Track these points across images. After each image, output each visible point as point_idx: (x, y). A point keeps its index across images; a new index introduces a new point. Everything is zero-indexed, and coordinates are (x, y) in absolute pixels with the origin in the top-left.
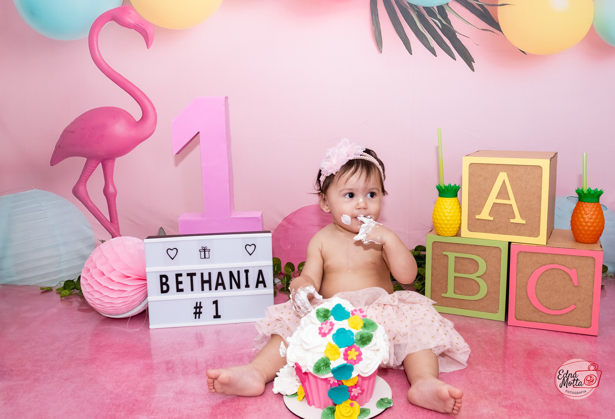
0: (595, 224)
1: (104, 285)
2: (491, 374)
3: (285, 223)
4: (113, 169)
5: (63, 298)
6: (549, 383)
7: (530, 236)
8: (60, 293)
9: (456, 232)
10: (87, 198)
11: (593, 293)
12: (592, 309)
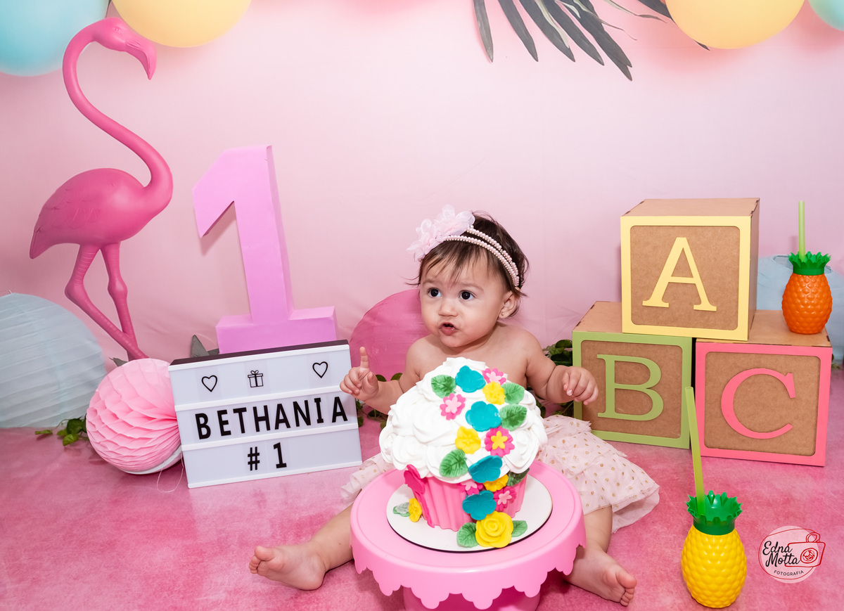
0: (819, 307)
1: (119, 432)
3: (368, 319)
4: (118, 258)
5: (67, 446)
7: (723, 328)
8: (62, 438)
10: (86, 301)
11: (817, 407)
12: (816, 429)
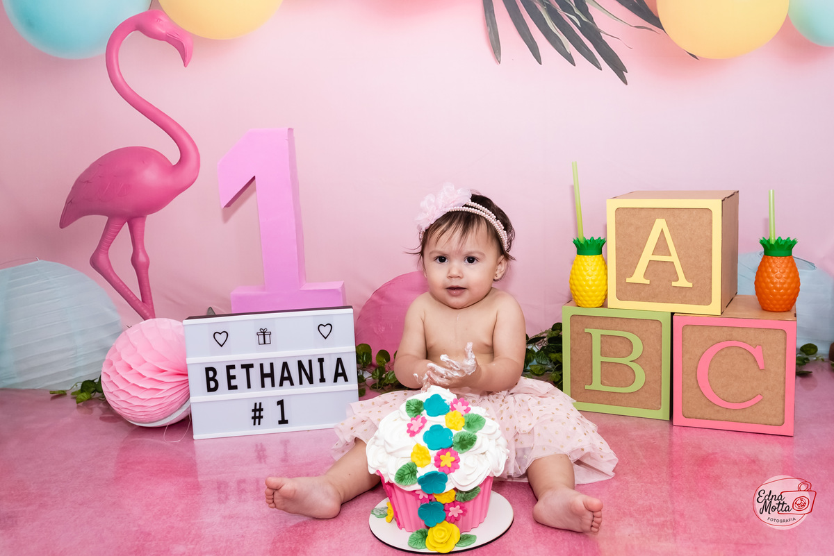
0: (786, 286)
1: (132, 382)
2: (642, 485)
3: (376, 298)
4: (143, 231)
5: (80, 404)
6: (718, 496)
7: (699, 303)
8: (75, 398)
9: (601, 302)
10: (109, 271)
11: (785, 378)
12: (784, 400)
